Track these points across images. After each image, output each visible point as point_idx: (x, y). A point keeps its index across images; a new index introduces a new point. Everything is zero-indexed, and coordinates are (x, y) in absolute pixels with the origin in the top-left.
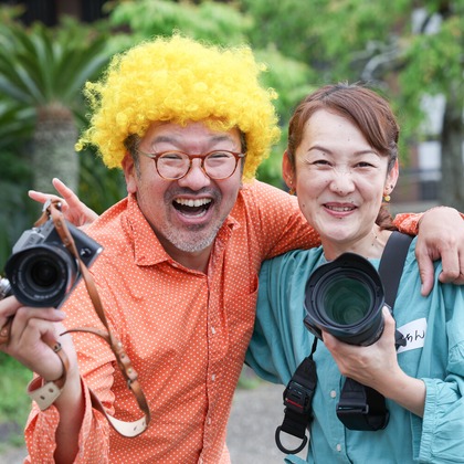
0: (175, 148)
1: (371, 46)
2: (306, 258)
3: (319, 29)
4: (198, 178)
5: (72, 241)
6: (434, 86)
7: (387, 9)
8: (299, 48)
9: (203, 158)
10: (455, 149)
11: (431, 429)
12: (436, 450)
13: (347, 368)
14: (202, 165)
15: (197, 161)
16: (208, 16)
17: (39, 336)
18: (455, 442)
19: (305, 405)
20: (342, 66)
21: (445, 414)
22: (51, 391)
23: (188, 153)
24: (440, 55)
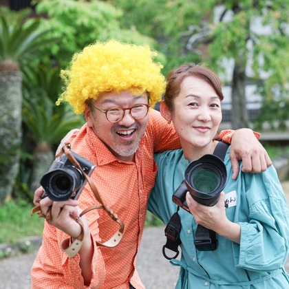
0: (114, 105)
1: (192, 28)
2: (174, 156)
3: (160, 17)
4: (129, 120)
5: (78, 164)
6: (229, 53)
7: (202, 6)
8: (148, 29)
9: (130, 109)
10: (241, 91)
11: (244, 249)
12: (247, 260)
13: (201, 218)
14: (130, 113)
15: (127, 111)
16: (96, 9)
17: (68, 214)
18: (257, 255)
19: (176, 237)
20: (174, 40)
21: (251, 241)
22: (77, 244)
23: (122, 108)
24: (234, 34)
